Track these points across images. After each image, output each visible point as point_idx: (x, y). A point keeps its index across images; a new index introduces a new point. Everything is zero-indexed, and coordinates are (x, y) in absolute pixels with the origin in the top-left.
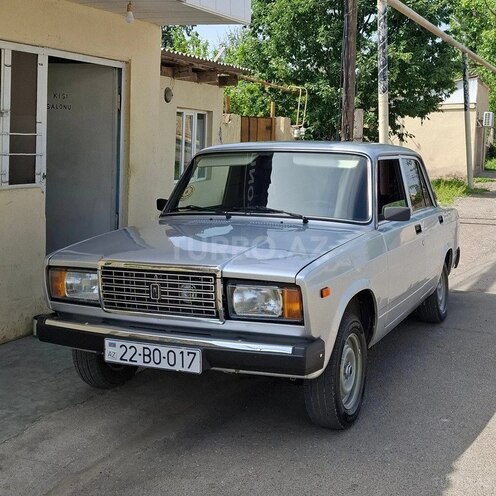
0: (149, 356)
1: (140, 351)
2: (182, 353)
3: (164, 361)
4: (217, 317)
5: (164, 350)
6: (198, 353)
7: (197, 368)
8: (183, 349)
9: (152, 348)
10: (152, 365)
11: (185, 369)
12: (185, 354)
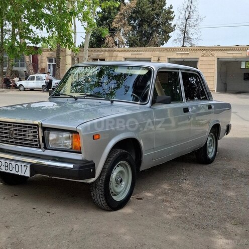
0: (7, 166)
1: (4, 164)
2: (21, 165)
3: (14, 169)
4: (40, 148)
5: (14, 164)
6: (29, 166)
7: (28, 174)
8: (22, 164)
9: (9, 162)
10: (9, 171)
11: (23, 174)
12: (23, 166)
